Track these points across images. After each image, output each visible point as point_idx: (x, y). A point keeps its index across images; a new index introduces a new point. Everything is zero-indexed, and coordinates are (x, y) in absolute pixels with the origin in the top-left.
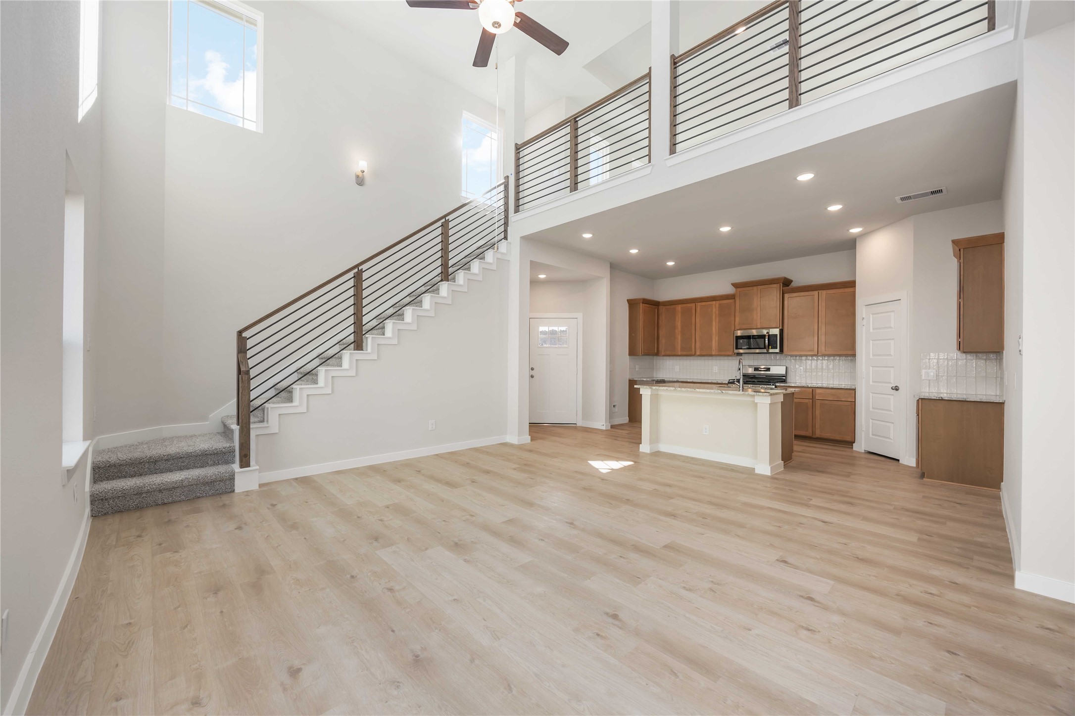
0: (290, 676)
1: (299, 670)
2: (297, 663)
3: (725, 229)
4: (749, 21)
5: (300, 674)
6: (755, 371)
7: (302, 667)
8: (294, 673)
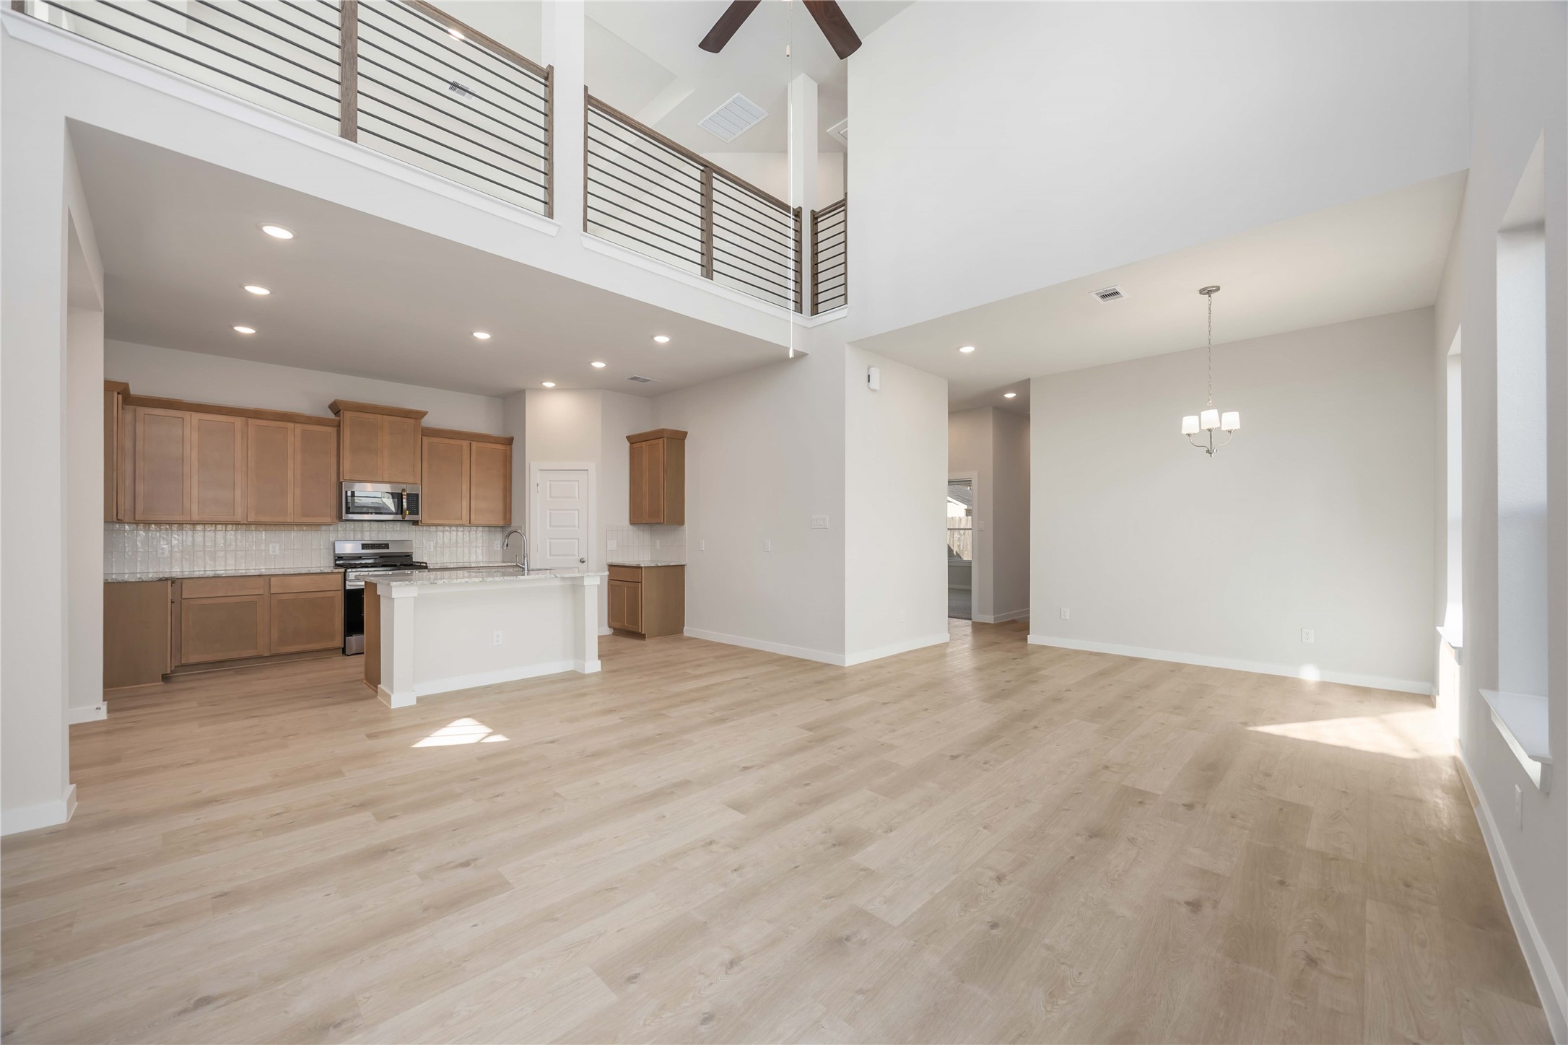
0: (1201, 906)
1: (1188, 903)
2: (1184, 910)
3: (482, 336)
4: (474, 36)
5: (1191, 900)
6: (363, 548)
7: (1183, 903)
8: (1195, 906)
